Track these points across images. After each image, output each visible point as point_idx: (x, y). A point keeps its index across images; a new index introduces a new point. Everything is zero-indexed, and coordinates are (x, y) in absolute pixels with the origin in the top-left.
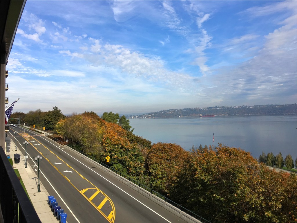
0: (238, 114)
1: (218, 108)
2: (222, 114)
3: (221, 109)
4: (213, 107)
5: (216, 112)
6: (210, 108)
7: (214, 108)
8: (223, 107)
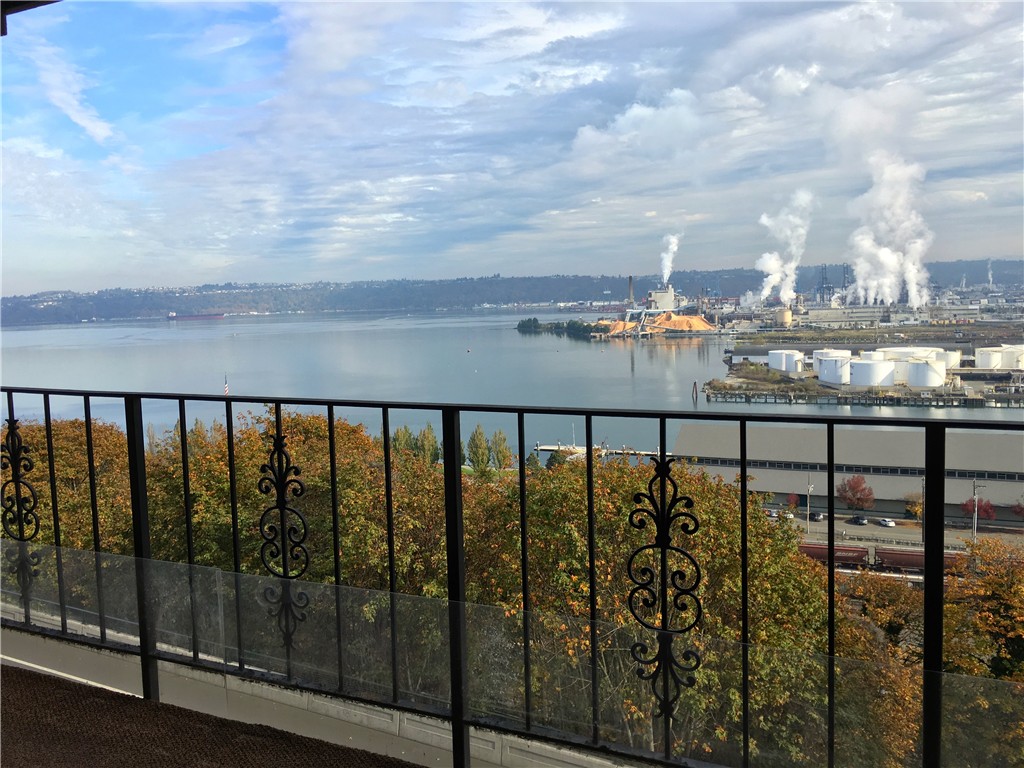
0: (303, 309)
1: (236, 288)
2: (251, 309)
3: (247, 294)
4: (217, 287)
5: (228, 303)
6: (207, 287)
7: (222, 288)
8: (253, 286)
